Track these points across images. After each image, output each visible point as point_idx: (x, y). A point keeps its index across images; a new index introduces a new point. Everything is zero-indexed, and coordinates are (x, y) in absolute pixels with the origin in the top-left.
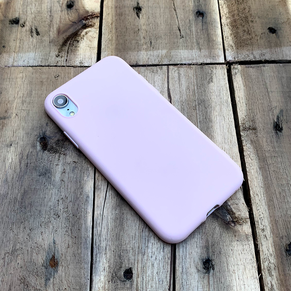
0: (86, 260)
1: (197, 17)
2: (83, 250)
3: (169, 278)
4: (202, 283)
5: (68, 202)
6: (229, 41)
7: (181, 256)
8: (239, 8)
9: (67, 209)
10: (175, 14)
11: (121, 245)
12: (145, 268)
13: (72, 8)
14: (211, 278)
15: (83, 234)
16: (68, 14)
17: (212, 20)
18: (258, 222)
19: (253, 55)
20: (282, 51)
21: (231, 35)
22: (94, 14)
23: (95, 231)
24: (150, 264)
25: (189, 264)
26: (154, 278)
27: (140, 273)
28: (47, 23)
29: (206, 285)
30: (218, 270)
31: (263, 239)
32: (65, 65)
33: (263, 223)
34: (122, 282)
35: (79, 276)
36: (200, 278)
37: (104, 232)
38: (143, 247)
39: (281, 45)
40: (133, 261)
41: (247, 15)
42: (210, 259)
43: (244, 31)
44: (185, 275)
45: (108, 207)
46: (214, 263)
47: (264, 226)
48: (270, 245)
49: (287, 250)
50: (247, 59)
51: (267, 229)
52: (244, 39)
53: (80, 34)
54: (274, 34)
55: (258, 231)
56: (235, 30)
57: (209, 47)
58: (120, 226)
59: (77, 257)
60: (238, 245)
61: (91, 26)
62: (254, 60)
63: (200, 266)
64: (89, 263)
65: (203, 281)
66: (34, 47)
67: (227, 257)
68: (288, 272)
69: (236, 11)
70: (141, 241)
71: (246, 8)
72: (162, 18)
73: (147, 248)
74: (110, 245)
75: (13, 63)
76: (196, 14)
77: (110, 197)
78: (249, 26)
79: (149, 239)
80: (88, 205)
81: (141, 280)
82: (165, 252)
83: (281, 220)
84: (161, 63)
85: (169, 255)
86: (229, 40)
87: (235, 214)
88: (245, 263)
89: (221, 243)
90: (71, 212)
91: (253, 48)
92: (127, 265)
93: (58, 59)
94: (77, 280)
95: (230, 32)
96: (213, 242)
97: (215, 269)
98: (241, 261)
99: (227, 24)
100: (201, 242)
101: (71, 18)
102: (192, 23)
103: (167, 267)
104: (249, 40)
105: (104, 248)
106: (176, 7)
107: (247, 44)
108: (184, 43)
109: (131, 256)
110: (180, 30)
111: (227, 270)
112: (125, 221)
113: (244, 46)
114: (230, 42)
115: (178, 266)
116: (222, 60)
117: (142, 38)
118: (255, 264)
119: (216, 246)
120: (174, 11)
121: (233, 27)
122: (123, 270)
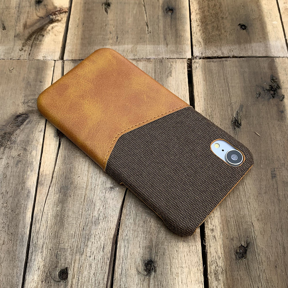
0: (21, 257)
1: (166, 13)
2: (18, 247)
3: (106, 280)
5: (8, 197)
7: (122, 257)
8: (210, 5)
9: (6, 204)
10: (144, 10)
11: (59, 243)
12: (81, 268)
14: (152, 281)
15: (20, 230)
16: (36, 9)
17: (181, 16)
19: (221, 51)
20: (252, 47)
22: (63, 10)
23: (33, 228)
24: (88, 263)
25: (129, 266)
26: (91, 279)
27: (76, 273)
28: (14, 18)
30: (160, 273)
31: (212, 240)
32: (28, 59)
33: (213, 223)
34: (56, 283)
35: (12, 275)
36: (140, 281)
37: (43, 229)
38: (81, 246)
39: (250, 41)
40: (70, 261)
41: (217, 12)
42: (153, 260)
43: (214, 27)
44: (124, 277)
45: (49, 203)
46: (156, 265)
47: (214, 226)
48: (219, 247)
49: (237, 253)
50: (215, 55)
51: (217, 229)
52: (213, 35)
54: (245, 31)
55: (207, 231)
56: (204, 26)
57: (176, 42)
58: (59, 223)
59: (11, 254)
60: (184, 246)
61: (58, 21)
62: (222, 56)
63: (141, 268)
64: (23, 261)
65: (143, 284)
67: (171, 258)
68: (236, 277)
69: (207, 7)
70: (80, 240)
71: (216, 5)
72: (130, 14)
73: (86, 247)
74: (48, 243)
76: (165, 10)
77: (53, 192)
78: (219, 22)
79: (89, 237)
80: (28, 201)
81: (77, 281)
82: (104, 252)
83: (232, 221)
85: (109, 255)
86: (197, 36)
88: (190, 265)
89: (166, 244)
90: (10, 208)
91: (221, 44)
92: (63, 265)
93: (22, 53)
94: (9, 279)
96: (158, 243)
97: (157, 271)
98: (186, 263)
100: (145, 242)
102: (161, 19)
103: (106, 268)
104: (218, 36)
105: (41, 246)
106: (145, 3)
107: (216, 40)
108: (151, 38)
109: (69, 255)
110: (147, 25)
111: (169, 273)
112: (66, 218)
113: (213, 42)
114: (198, 38)
115: (118, 268)
116: (189, 56)
118: (201, 267)
119: (160, 246)
120: (143, 7)
121: (202, 23)
122: (59, 269)
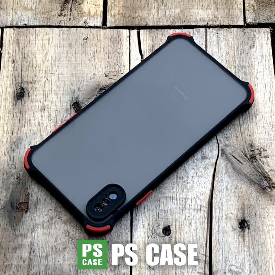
3: (206, 235)
7: (218, 217)
11: (159, 206)
12: (182, 226)
24: (188, 222)
25: (225, 224)
26: (192, 234)
27: (178, 230)
29: (241, 242)
30: (253, 230)
34: (161, 237)
35: (121, 231)
36: (235, 236)
38: (180, 208)
40: (171, 220)
42: (246, 219)
44: (221, 233)
46: (249, 223)
60: (274, 208)
64: (129, 220)
65: (238, 239)
67: (262, 218)
70: (178, 203)
74: (149, 205)
81: (179, 236)
82: (201, 213)
85: (206, 215)
92: (166, 223)
94: (119, 235)
96: (249, 205)
97: (251, 228)
100: (237, 205)
103: (204, 226)
105: (143, 208)
109: (169, 215)
111: (261, 230)
115: (215, 225)
119: (251, 208)
122: (162, 227)
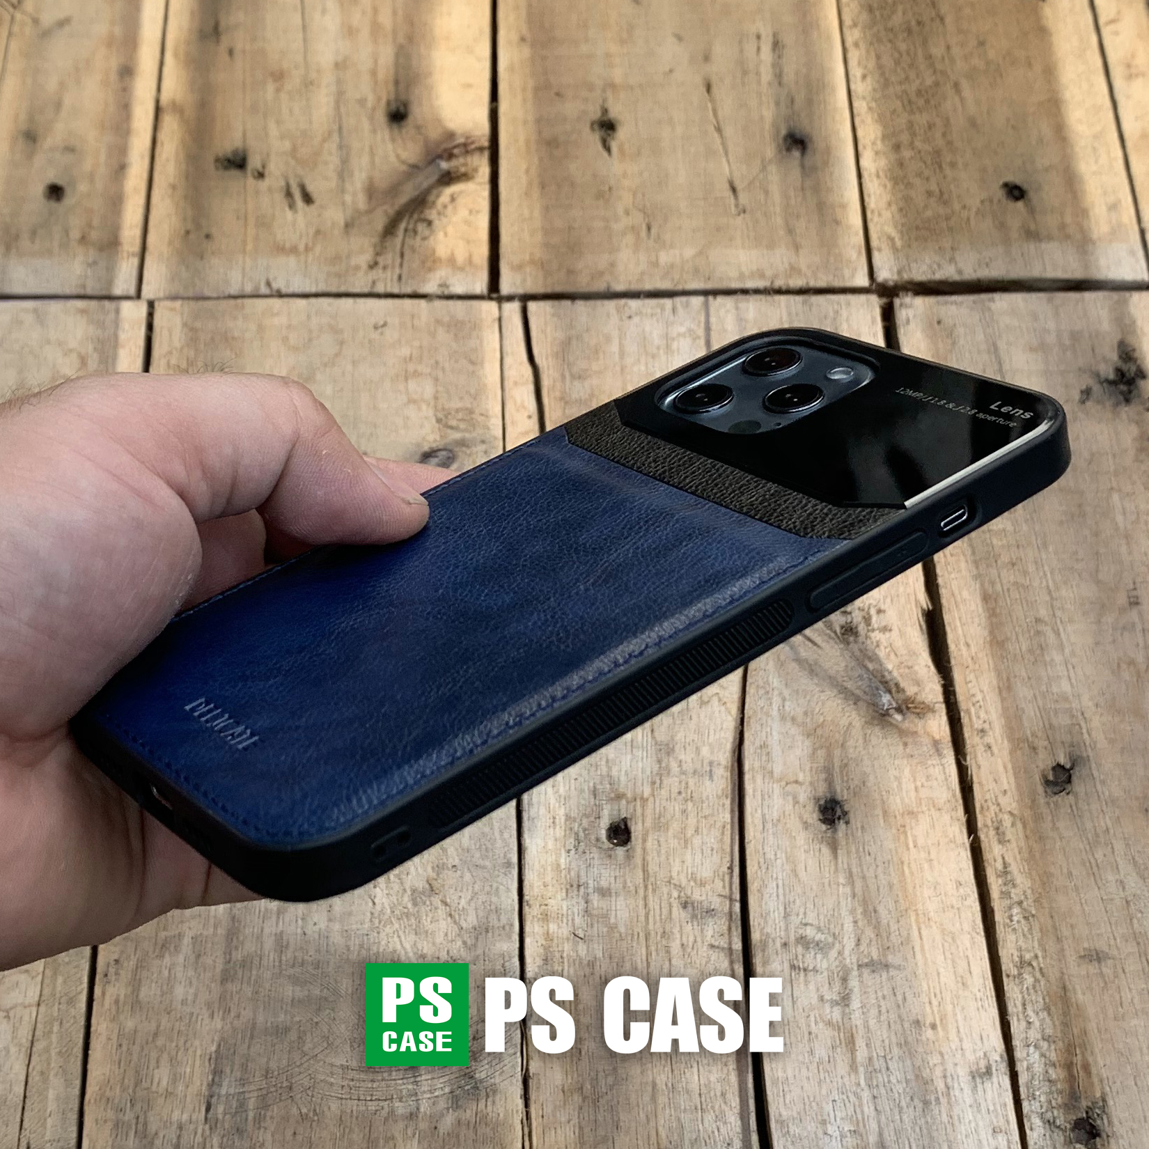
1: (784, 151)
4: (817, 854)
6: (884, 225)
7: (760, 792)
8: (914, 124)
10: (718, 141)
11: (596, 765)
12: (662, 819)
13: (403, 123)
14: (841, 844)
16: (393, 140)
18: (968, 712)
19: (954, 264)
20: (1043, 253)
21: (889, 204)
22: (473, 143)
24: (677, 808)
25: (780, 811)
28: (331, 167)
30: (859, 826)
31: (982, 753)
32: (396, 290)
33: (982, 715)
34: (603, 852)
36: (812, 844)
41: (937, 146)
42: (839, 798)
43: (929, 194)
46: (846, 808)
47: (985, 722)
48: (1001, 769)
50: (939, 276)
51: (994, 728)
52: (929, 216)
53: (434, 203)
54: (1020, 203)
56: (901, 191)
57: (823, 241)
60: (913, 766)
61: (465, 177)
62: (957, 278)
63: (813, 816)
66: (301, 237)
67: (884, 793)
69: (905, 132)
71: (934, 125)
75: (243, 283)
76: (781, 141)
78: (944, 177)
81: (655, 846)
84: (680, 288)
85: (727, 788)
86: (883, 220)
87: (903, 690)
89: (867, 762)
91: (954, 243)
92: (614, 813)
93: (377, 273)
95: (886, 197)
96: (845, 760)
97: (852, 821)
99: (878, 172)
101: (405, 155)
102: (771, 170)
103: (724, 817)
104: (943, 221)
106: (720, 120)
107: (937, 232)
108: (748, 229)
110: (734, 190)
113: (929, 239)
114: (886, 228)
115: (752, 816)
116: (862, 280)
117: (620, 211)
119: (852, 767)
120: (716, 134)
121: (893, 181)
122: (605, 823)
